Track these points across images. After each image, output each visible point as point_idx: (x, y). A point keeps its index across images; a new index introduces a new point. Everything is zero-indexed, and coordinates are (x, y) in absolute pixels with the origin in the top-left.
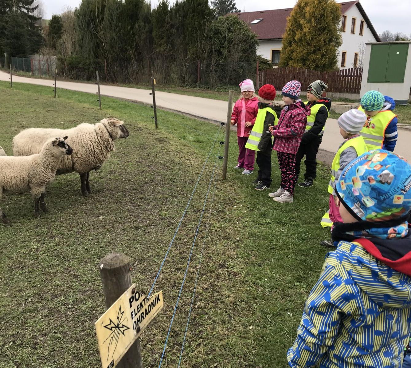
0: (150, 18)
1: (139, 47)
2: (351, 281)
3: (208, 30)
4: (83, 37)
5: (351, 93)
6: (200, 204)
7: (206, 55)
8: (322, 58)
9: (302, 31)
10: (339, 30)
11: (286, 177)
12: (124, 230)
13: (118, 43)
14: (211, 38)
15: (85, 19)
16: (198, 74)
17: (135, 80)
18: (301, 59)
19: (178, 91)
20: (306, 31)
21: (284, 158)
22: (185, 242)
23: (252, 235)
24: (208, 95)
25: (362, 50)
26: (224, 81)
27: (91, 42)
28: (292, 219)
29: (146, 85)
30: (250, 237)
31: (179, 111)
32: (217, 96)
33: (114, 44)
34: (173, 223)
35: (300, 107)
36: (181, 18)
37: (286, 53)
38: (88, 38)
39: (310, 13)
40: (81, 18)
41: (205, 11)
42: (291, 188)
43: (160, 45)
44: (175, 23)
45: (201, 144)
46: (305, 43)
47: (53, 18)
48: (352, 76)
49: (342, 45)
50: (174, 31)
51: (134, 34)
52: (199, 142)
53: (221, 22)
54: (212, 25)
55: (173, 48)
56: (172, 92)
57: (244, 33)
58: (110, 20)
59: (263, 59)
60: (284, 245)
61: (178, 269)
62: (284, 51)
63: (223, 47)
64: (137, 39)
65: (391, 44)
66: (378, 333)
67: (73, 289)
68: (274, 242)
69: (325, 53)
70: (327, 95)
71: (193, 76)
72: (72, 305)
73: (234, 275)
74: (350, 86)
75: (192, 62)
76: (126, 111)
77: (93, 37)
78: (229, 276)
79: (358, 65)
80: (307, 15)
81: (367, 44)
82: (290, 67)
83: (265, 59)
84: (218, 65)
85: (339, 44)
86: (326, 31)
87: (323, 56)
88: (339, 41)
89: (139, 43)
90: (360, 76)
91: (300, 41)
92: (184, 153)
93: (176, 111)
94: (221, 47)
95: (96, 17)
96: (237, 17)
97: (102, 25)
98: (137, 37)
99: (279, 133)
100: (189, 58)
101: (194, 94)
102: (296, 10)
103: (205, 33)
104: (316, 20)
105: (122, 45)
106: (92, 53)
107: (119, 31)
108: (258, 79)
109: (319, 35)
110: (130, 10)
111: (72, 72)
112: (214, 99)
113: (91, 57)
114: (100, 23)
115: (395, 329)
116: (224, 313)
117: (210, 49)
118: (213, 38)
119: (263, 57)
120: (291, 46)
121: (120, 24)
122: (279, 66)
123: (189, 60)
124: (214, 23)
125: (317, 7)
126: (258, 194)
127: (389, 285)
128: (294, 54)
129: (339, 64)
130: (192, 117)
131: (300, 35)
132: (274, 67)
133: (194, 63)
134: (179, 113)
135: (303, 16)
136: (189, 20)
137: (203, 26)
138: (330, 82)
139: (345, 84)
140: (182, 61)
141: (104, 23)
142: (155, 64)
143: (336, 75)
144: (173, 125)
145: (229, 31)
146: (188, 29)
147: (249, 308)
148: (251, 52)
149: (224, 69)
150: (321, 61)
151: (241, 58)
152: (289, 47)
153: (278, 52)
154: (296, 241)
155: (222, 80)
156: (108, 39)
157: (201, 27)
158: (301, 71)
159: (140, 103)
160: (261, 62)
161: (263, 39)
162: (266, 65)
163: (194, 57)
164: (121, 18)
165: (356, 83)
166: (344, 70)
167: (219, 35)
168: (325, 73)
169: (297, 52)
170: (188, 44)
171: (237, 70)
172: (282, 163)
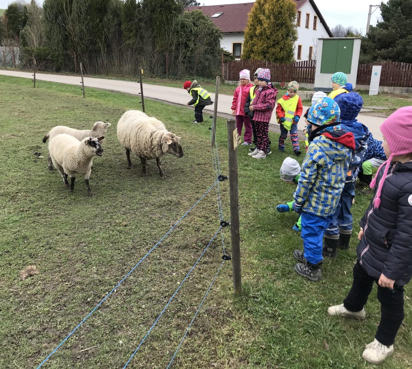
0: (118, 12)
1: (109, 39)
2: (322, 150)
3: (175, 24)
4: (51, 29)
5: (307, 83)
6: (199, 161)
7: (174, 48)
8: (281, 51)
9: (262, 26)
10: (295, 26)
11: (261, 140)
13: (87, 35)
14: (178, 32)
15: (53, 11)
16: (167, 66)
17: (105, 72)
18: (262, 52)
19: (149, 81)
20: (266, 26)
22: (196, 180)
24: (178, 85)
25: (315, 44)
26: (192, 72)
27: (60, 34)
28: (267, 167)
31: (157, 99)
33: (83, 37)
35: (271, 88)
36: (149, 12)
37: (248, 46)
38: (56, 30)
39: (269, 10)
40: (48, 10)
41: (172, 6)
42: (265, 148)
43: (129, 38)
44: (143, 17)
46: (265, 37)
47: (9, 8)
48: (308, 68)
49: (298, 39)
50: (142, 24)
51: (103, 27)
53: (187, 16)
54: (179, 20)
55: (142, 41)
57: (209, 27)
58: (79, 12)
59: (226, 52)
60: (263, 180)
62: (246, 45)
63: (190, 40)
64: (106, 32)
65: (340, 39)
66: (333, 174)
67: (133, 203)
68: (256, 178)
69: (283, 47)
70: (285, 85)
71: (161, 68)
72: (136, 210)
74: (306, 77)
75: (161, 54)
76: (108, 99)
77: (62, 29)
79: (313, 58)
80: (267, 12)
81: (320, 39)
82: (252, 59)
83: (227, 52)
84: (185, 58)
85: (295, 39)
86: (284, 27)
87: (281, 49)
88: (295, 35)
89: (108, 35)
90: (314, 68)
91: (260, 36)
94: (187, 40)
95: (63, 9)
96: (201, 12)
97: (70, 18)
98: (106, 30)
99: (258, 107)
100: (158, 51)
101: (165, 84)
102: (256, 7)
103: (172, 27)
104: (274, 17)
105: (91, 37)
106: (61, 45)
107: (88, 24)
108: (223, 71)
109: (277, 31)
110: (98, 3)
111: (40, 63)
113: (59, 49)
114: (68, 15)
115: (339, 173)
117: (177, 42)
118: (180, 32)
119: (225, 50)
120: (253, 40)
121: (89, 17)
122: (241, 59)
123: (158, 53)
124: (180, 18)
125: (275, 5)
127: (337, 149)
128: (255, 47)
129: (296, 57)
130: (170, 104)
131: (260, 30)
132: (236, 59)
133: (163, 55)
134: (157, 100)
135: (262, 12)
136: (157, 14)
137: (171, 20)
138: (288, 73)
139: (301, 75)
140: (151, 53)
141: (72, 15)
142: (125, 56)
143: (293, 67)
144: (157, 110)
145: (195, 26)
146: (156, 23)
147: (247, 207)
148: (216, 45)
149: (191, 61)
150: (279, 54)
151: (206, 51)
152: (250, 41)
153: (240, 45)
154: (271, 178)
155: (189, 71)
156: (77, 32)
157: (169, 21)
158: (262, 63)
159: (118, 92)
160: (224, 55)
161: (225, 33)
162: (228, 57)
163: (163, 49)
164: (89, 11)
165: (311, 74)
166: (300, 62)
167: (186, 29)
168: (283, 65)
169: (258, 45)
170: (157, 37)
171: (203, 62)
172: (259, 130)
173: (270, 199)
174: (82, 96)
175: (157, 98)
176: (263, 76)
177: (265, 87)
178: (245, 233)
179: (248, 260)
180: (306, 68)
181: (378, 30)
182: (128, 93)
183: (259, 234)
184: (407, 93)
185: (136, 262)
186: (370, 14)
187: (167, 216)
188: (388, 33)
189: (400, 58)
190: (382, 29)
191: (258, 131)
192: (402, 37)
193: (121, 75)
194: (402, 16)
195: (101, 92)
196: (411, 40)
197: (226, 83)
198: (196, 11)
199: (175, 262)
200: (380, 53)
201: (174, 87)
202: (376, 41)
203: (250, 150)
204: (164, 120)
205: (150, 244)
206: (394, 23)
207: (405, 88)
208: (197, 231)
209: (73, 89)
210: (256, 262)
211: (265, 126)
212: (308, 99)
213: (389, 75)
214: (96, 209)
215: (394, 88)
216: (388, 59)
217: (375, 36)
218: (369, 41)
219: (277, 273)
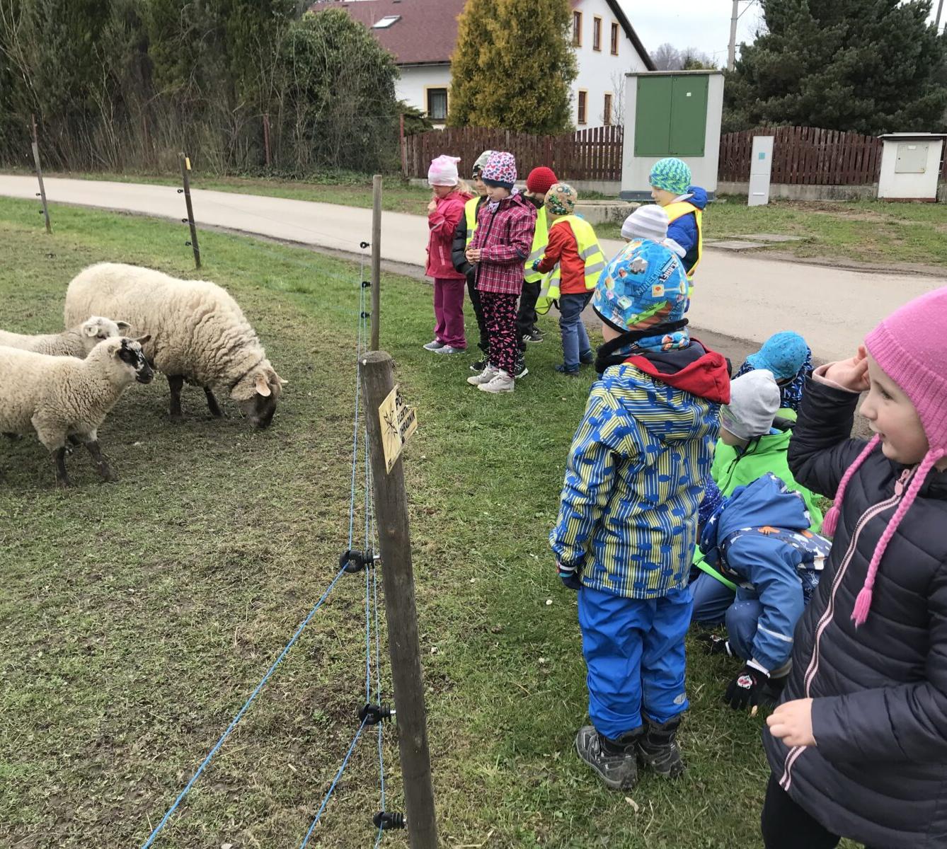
0: (139, 13)
1: (118, 83)
2: (625, 411)
3: (282, 44)
5: (603, 181)
6: (336, 407)
7: (282, 103)
8: (539, 106)
9: (493, 46)
10: (569, 45)
11: (498, 343)
12: (195, 461)
13: (62, 74)
14: (290, 63)
16: (267, 147)
17: (113, 164)
18: (494, 109)
19: (224, 185)
20: (501, 46)
21: (499, 303)
22: (323, 472)
23: (447, 450)
24: (295, 192)
25: (618, 87)
26: (329, 159)
28: (517, 418)
29: (141, 173)
30: (445, 452)
31: (238, 230)
32: (314, 194)
33: (52, 77)
34: (290, 443)
35: (521, 204)
36: (215, 14)
37: (462, 95)
39: (506, 7)
42: (509, 363)
43: (170, 80)
44: (201, 27)
45: (307, 295)
46: (500, 72)
48: (604, 144)
49: (578, 77)
50: (201, 45)
51: (101, 51)
52: (301, 291)
53: (309, 25)
54: (291, 33)
55: (203, 87)
56: (209, 187)
57: (365, 51)
58: (38, 16)
59: (410, 109)
60: (509, 459)
61: (322, 514)
62: (457, 92)
63: (320, 83)
64: (111, 66)
65: (675, 75)
66: (663, 478)
67: (127, 564)
68: (491, 455)
69: (543, 95)
71: (253, 150)
72: (134, 588)
73: (427, 513)
74: (601, 166)
75: (250, 118)
76: (112, 233)
78: (419, 514)
79: (614, 121)
80: (501, 11)
81: (629, 75)
82: (473, 126)
83: (414, 109)
84: (310, 125)
85: (572, 75)
86: (544, 46)
87: (540, 100)
88: (571, 68)
89: (114, 72)
90: (620, 144)
91: (489, 69)
92: (276, 315)
93: (230, 229)
94: (314, 83)
96: (346, 15)
97: (15, 30)
98: (110, 59)
99: (492, 255)
100: (242, 109)
101: (263, 191)
102: (476, 1)
103: (275, 50)
104: (519, 22)
105: (73, 79)
107: (62, 44)
108: (406, 156)
109: (528, 56)
112: (312, 201)
114: (10, 23)
115: (682, 473)
116: (423, 567)
117: (289, 86)
118: (295, 64)
119: (408, 104)
120: (471, 79)
121: (63, 27)
122: (447, 125)
123: (243, 114)
124: (295, 28)
126: (447, 382)
127: (670, 408)
128: (479, 96)
129: (574, 118)
130: (271, 242)
131: (488, 54)
132: (435, 127)
133: (255, 120)
134: (238, 234)
135: (492, 13)
136: (235, 20)
137: (271, 33)
138: (558, 158)
139: (589, 162)
140: (225, 116)
141: (21, 24)
142: (161, 124)
143: (570, 142)
144: (234, 260)
145: (331, 47)
146: (235, 41)
147: (465, 554)
148: (384, 93)
149: (325, 133)
150: (536, 112)
151: (361, 108)
152: (466, 83)
153: (442, 92)
154: (529, 451)
155: (323, 159)
156: (36, 65)
157: (266, 37)
158: (498, 135)
159: (141, 214)
160: (406, 116)
161: (406, 64)
162: (417, 122)
163: (254, 105)
164: (64, 12)
165: (612, 158)
166: (585, 131)
167: (309, 55)
168: (547, 139)
169: (484, 92)
170: (238, 76)
171: (355, 135)
172: (492, 315)
173: (530, 521)
174: (44, 229)
175: (239, 227)
176: (495, 175)
177: (506, 201)
178: (458, 657)
179: (468, 766)
180: (601, 144)
181: (759, 53)
182: (166, 218)
183: (501, 657)
184: (832, 198)
185: (104, 803)
186: (734, 19)
187: (225, 605)
188: (783, 60)
189: (812, 117)
190: (768, 51)
191: (491, 318)
192: (813, 68)
193: (153, 172)
194: (812, 21)
195: (96, 216)
196: (833, 76)
197: (414, 184)
198: (333, 12)
199: (234, 793)
200: (765, 107)
201: (286, 197)
202: (755, 79)
203: (471, 367)
204: (251, 288)
205: (161, 722)
206: (795, 37)
207: (826, 188)
208: (315, 657)
209: (24, 211)
210: (491, 772)
211: (508, 303)
212: (608, 220)
213: (789, 158)
214: (10, 594)
215: (802, 188)
216: (785, 121)
217: (753, 67)
218: (739, 79)
219: (561, 815)
